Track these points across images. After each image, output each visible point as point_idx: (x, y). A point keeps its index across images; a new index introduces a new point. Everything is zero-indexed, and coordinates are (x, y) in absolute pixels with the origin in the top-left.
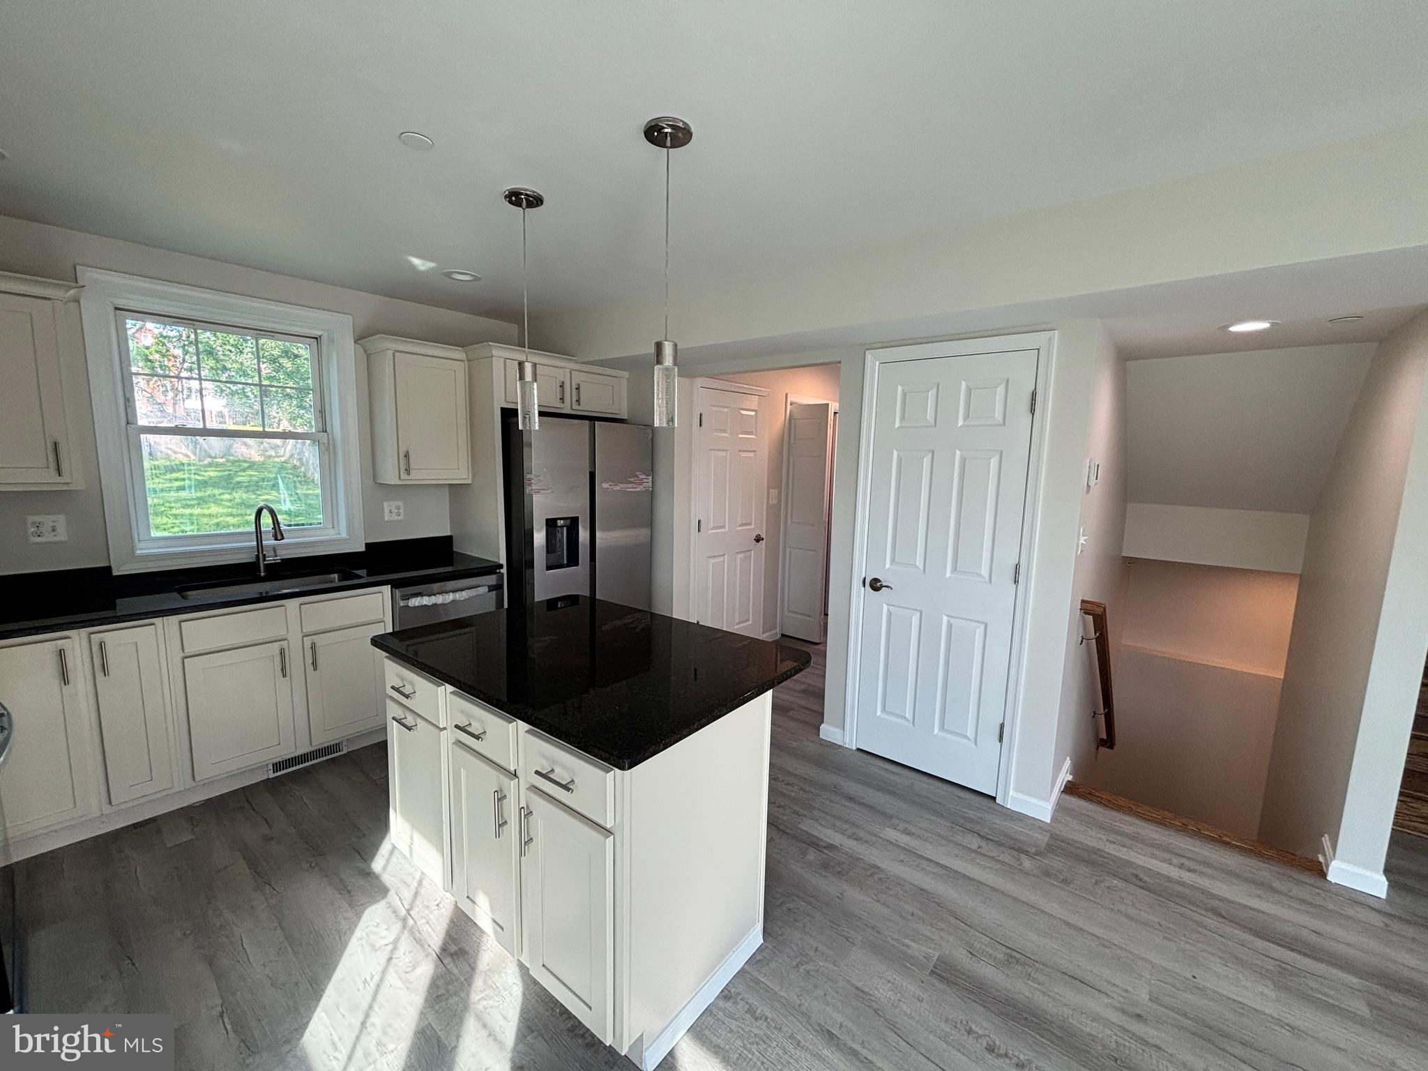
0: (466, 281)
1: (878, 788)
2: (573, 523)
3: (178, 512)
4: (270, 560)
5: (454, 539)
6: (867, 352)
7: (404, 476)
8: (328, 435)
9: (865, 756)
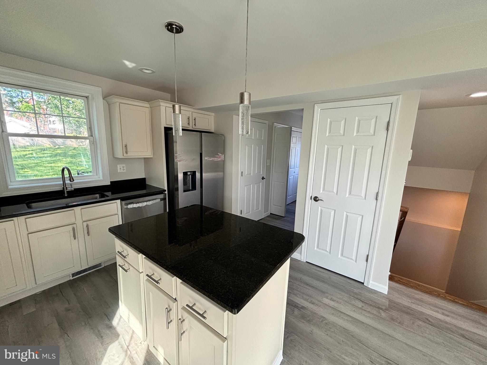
0: (149, 73)
1: (317, 279)
2: (194, 173)
3: (46, 165)
4: (69, 189)
5: (146, 179)
6: (315, 105)
7: (125, 155)
8: (93, 137)
9: (310, 265)
